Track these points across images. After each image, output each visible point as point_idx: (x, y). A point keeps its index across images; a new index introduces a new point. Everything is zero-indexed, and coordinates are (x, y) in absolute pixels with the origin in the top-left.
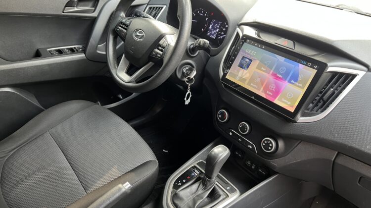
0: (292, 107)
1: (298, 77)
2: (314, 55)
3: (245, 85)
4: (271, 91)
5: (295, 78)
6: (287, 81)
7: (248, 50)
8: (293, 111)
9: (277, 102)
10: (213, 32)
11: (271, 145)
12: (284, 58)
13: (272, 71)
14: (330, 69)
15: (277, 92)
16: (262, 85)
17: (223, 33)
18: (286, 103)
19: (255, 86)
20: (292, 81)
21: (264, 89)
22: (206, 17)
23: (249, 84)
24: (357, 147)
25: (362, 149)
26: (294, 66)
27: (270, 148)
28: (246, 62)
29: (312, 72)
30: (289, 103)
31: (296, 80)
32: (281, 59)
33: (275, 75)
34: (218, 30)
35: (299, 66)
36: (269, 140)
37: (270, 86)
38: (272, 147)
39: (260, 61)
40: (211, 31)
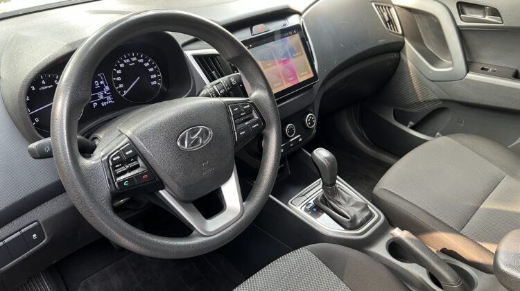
0: (310, 72)
1: (293, 48)
4: (291, 76)
6: (291, 59)
8: (313, 76)
9: (301, 80)
10: (101, 97)
13: (276, 61)
15: (294, 73)
16: (282, 78)
19: (278, 84)
20: (294, 55)
30: (306, 72)
31: (295, 52)
34: (107, 88)
36: (309, 117)
37: (286, 73)
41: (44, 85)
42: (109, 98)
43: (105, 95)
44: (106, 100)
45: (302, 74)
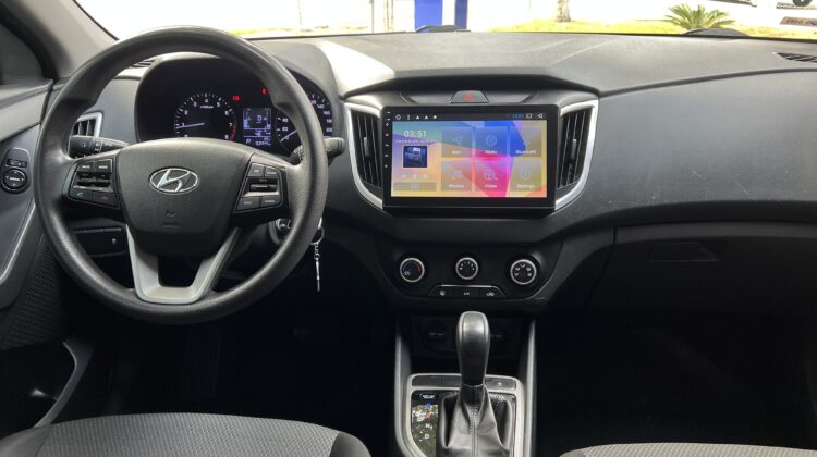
0: (540, 189)
1: (522, 141)
2: (526, 100)
3: (438, 193)
4: (493, 182)
5: (517, 145)
6: (508, 156)
7: (407, 132)
8: (545, 196)
9: (511, 194)
10: (259, 135)
11: (529, 269)
12: (482, 122)
13: (474, 151)
14: (563, 111)
15: (502, 180)
16: (470, 179)
17: (285, 129)
18: (528, 189)
19: (458, 186)
20: (517, 152)
21: (477, 184)
22: (224, 108)
23: (445, 187)
24: (642, 204)
25: (648, 203)
26: (506, 128)
27: (530, 275)
28: (416, 153)
29: (540, 127)
30: (531, 187)
31: (523, 148)
32: (479, 125)
33: (482, 155)
34: (269, 126)
35: (513, 125)
36: (523, 264)
37: (485, 174)
38: (532, 271)
39: (443, 142)
40: (253, 133)
41: (206, 104)
42: (266, 138)
43: (263, 134)
44: (262, 139)
45: (519, 186)
